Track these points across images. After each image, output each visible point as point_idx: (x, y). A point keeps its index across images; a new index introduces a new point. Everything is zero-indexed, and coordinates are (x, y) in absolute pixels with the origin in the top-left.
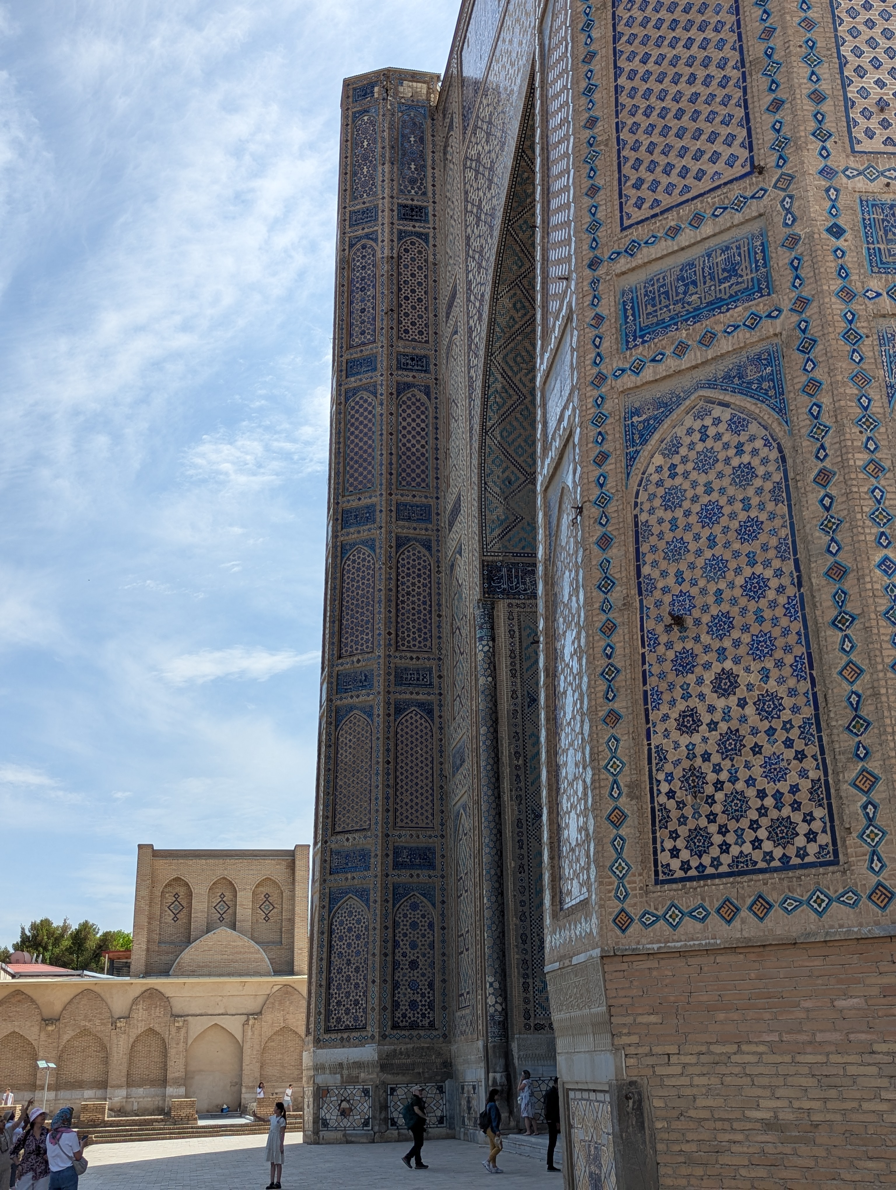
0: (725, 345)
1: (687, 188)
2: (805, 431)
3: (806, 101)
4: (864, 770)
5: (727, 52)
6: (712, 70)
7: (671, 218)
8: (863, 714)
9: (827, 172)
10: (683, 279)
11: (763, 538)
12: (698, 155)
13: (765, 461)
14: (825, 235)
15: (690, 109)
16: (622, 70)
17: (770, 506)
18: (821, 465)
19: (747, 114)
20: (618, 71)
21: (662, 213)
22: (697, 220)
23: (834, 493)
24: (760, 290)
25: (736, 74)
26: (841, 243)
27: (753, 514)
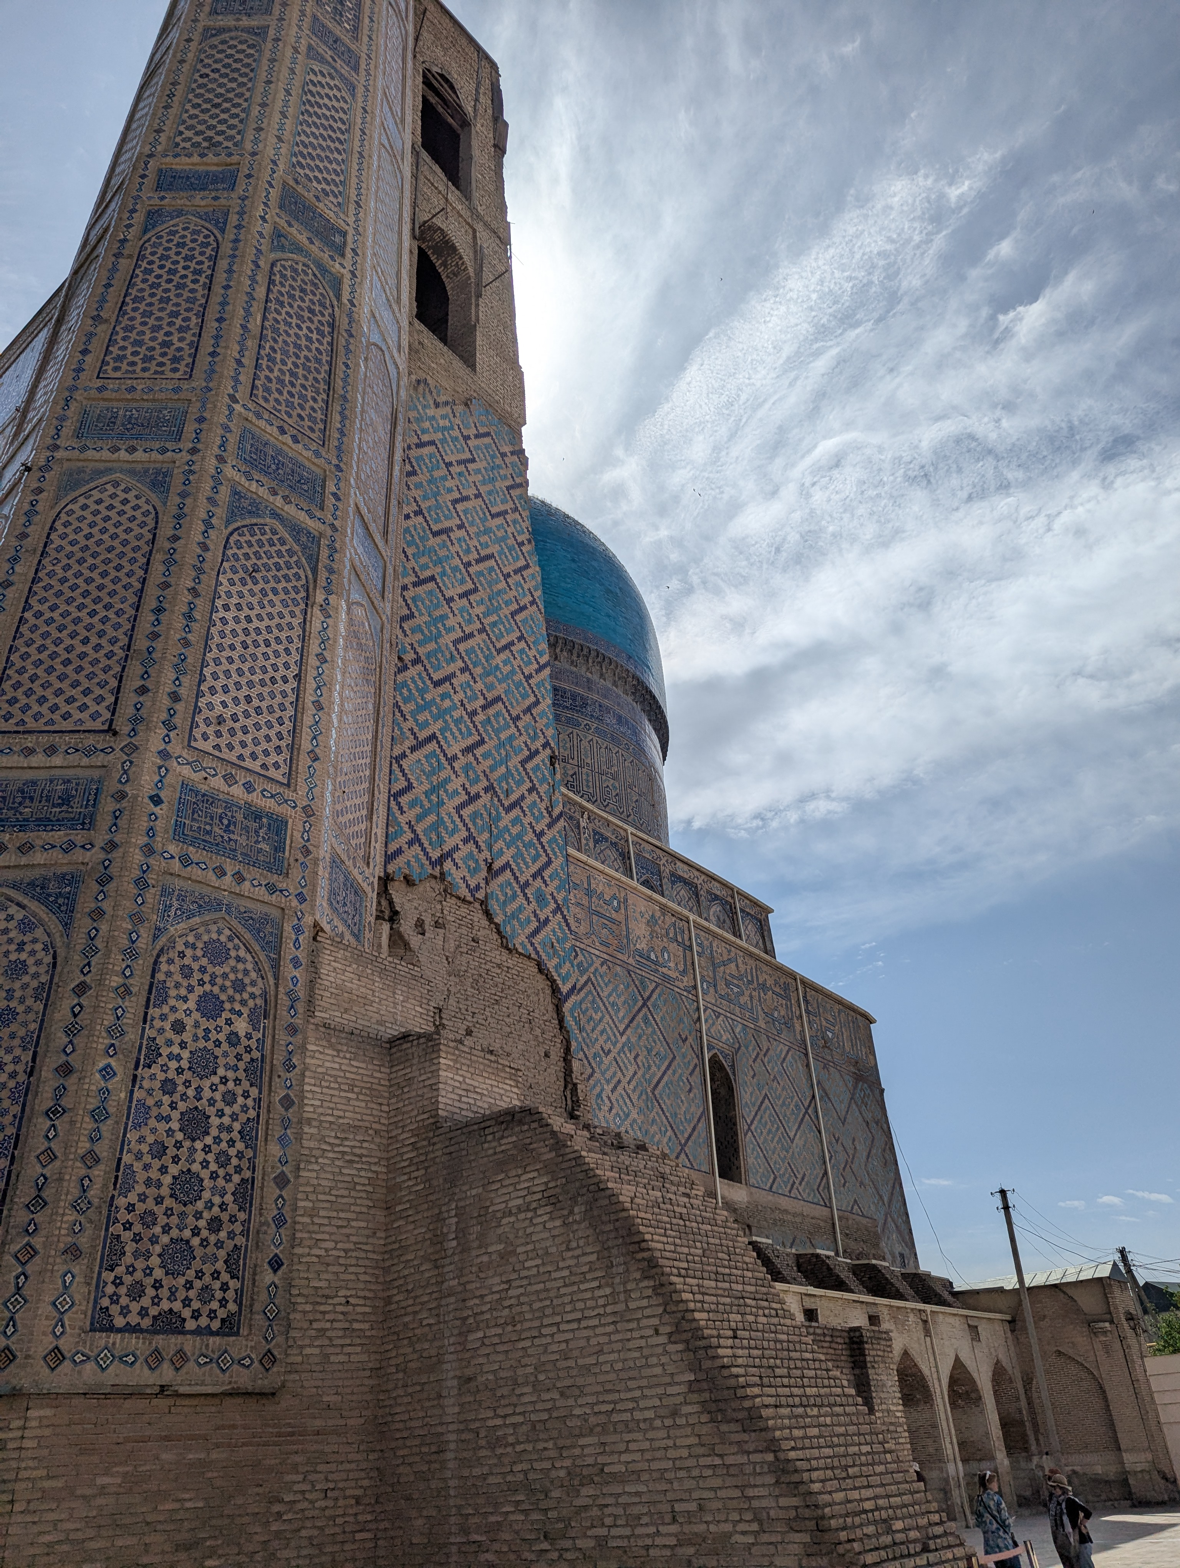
0: (39, 858)
1: (52, 722)
2: (79, 948)
3: (165, 697)
4: (28, 1244)
5: (120, 634)
6: (104, 642)
7: (30, 741)
8: (44, 1195)
9: (164, 755)
10: (23, 792)
11: (13, 1027)
12: (70, 701)
13: (38, 963)
14: (147, 800)
15: (76, 663)
16: (31, 607)
17: (29, 1002)
18: (82, 978)
19: (119, 687)
20: (27, 607)
21: (24, 732)
22: (51, 750)
23: (85, 1003)
24: (83, 824)
25: (121, 654)
26: (157, 810)
27: (12, 1005)
